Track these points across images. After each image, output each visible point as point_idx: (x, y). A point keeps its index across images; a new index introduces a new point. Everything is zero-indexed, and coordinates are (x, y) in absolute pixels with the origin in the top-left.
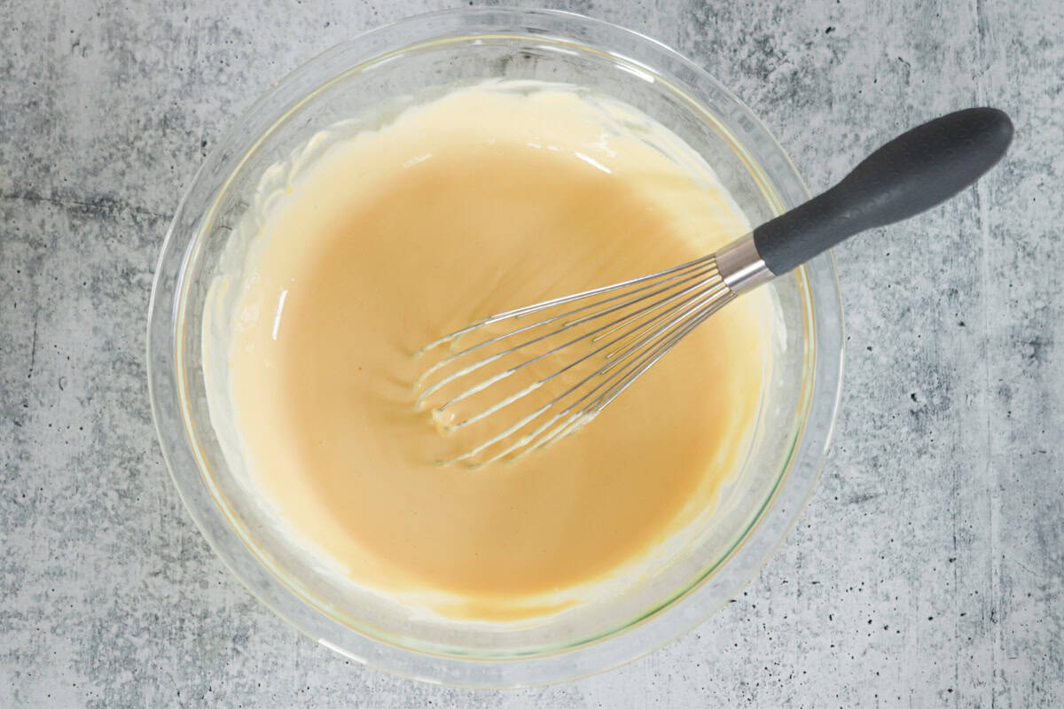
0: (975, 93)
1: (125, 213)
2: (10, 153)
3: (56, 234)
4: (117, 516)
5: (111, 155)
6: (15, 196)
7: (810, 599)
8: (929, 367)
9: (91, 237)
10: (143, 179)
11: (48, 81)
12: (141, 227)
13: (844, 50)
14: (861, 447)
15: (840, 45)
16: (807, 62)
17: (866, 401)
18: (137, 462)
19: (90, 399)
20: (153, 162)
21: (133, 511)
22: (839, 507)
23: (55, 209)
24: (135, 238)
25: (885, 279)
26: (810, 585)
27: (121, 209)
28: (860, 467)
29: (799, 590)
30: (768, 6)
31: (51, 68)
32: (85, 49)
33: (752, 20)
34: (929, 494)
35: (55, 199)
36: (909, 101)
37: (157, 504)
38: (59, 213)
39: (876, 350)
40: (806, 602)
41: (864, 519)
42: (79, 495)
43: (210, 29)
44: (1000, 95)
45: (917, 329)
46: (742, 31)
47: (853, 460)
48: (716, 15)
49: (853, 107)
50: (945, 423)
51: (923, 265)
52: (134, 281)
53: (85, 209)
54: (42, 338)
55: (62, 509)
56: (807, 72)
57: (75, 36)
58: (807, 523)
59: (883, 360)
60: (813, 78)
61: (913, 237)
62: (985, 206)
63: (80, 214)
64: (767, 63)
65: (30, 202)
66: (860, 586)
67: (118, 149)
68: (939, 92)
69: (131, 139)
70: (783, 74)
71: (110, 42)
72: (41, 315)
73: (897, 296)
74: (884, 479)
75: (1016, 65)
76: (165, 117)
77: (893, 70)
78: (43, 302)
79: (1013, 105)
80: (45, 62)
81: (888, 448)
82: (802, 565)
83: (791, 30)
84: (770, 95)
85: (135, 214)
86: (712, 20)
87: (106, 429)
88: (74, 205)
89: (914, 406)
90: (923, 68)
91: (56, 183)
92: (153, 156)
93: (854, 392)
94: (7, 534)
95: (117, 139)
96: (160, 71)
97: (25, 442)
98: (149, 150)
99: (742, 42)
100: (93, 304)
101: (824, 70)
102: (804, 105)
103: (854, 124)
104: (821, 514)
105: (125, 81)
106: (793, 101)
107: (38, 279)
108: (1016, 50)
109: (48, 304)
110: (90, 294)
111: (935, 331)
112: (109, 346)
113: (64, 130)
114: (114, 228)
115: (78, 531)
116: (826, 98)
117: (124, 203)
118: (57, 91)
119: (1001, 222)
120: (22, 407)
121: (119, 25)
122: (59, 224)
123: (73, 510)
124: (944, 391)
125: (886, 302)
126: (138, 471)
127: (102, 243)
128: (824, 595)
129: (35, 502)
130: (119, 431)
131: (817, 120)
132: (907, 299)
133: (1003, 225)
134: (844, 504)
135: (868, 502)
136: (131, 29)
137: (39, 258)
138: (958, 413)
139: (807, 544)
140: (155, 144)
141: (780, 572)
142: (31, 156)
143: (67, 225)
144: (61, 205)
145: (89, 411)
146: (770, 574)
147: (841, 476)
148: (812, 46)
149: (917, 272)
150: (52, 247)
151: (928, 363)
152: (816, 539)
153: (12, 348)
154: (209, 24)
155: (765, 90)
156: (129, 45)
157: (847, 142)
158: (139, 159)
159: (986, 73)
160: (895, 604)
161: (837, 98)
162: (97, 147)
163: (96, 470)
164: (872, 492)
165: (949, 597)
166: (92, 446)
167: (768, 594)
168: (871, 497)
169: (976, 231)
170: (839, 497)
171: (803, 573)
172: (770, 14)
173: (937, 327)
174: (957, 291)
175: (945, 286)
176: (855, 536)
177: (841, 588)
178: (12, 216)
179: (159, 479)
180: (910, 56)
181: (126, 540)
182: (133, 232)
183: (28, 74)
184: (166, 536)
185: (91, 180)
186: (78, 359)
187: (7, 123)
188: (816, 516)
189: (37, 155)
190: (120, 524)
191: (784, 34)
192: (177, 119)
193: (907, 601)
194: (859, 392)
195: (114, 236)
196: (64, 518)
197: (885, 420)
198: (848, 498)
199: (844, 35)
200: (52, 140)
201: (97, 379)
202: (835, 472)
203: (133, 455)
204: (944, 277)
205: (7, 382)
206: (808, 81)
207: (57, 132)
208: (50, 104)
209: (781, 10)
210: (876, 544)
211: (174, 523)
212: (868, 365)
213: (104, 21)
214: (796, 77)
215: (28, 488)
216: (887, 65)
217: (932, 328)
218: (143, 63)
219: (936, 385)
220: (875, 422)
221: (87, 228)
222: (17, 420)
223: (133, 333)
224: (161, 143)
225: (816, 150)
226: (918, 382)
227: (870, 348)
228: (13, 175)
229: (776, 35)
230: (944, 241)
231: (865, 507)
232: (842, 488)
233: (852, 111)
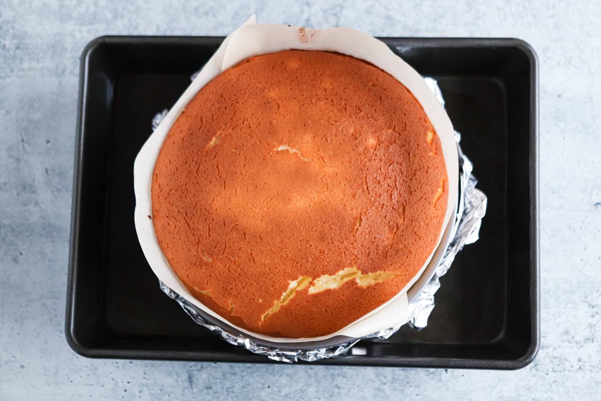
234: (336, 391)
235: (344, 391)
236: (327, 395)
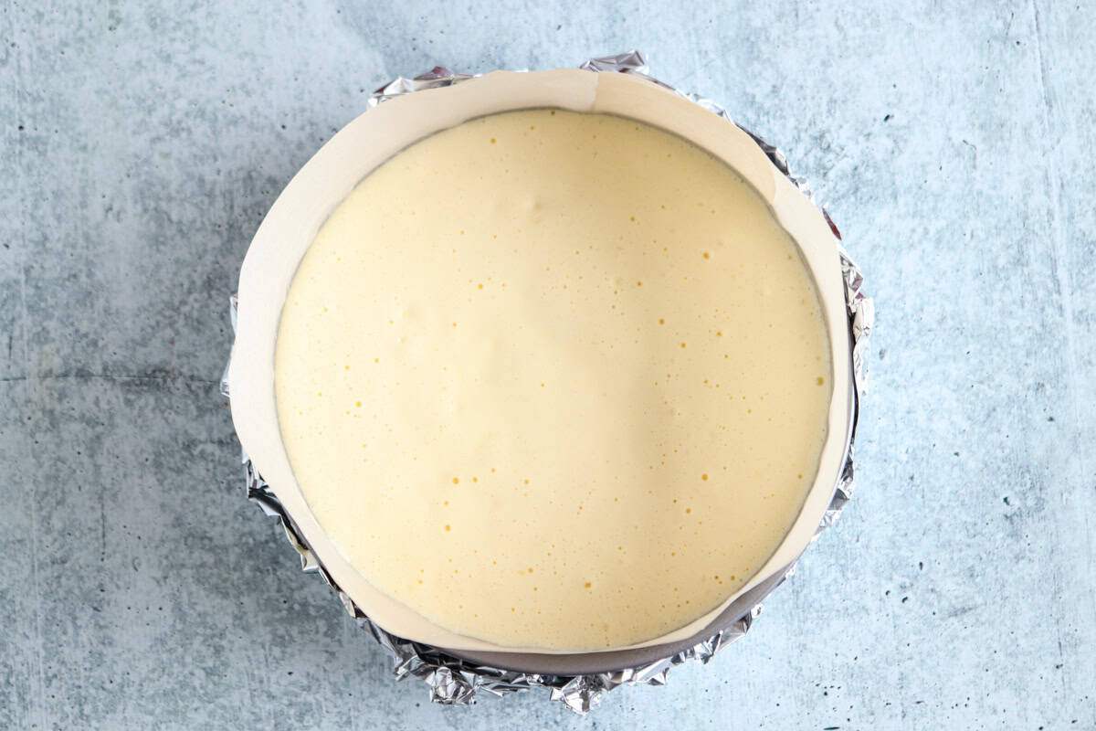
0: (1046, 171)
1: (180, 383)
2: (56, 330)
3: (112, 411)
4: (206, 694)
5: (158, 323)
6: (66, 375)
7: (915, 719)
8: (1020, 467)
9: (148, 412)
10: (194, 345)
11: (85, 251)
12: (197, 396)
13: (905, 137)
14: (955, 559)
15: (901, 133)
16: (867, 155)
17: (957, 510)
18: (221, 638)
19: (165, 578)
20: (201, 327)
21: (223, 688)
22: (938, 622)
23: (108, 385)
24: (192, 407)
25: (967, 379)
26: (914, 705)
27: (174, 380)
28: (957, 578)
29: (903, 712)
30: (821, 98)
31: (87, 237)
32: (119, 213)
33: (805, 115)
34: (1030, 600)
35: (107, 375)
36: (978, 187)
37: (245, 679)
38: (112, 389)
39: (963, 455)
40: (911, 722)
41: (965, 633)
42: (166, 677)
43: (244, 180)
44: (1073, 171)
45: (1005, 429)
46: (796, 128)
47: (949, 573)
48: (768, 113)
49: (919, 199)
50: (1042, 524)
51: (1005, 361)
52: (196, 452)
53: (138, 382)
54: (111, 520)
55: (151, 692)
56: (867, 166)
57: (107, 201)
58: (905, 642)
59: (972, 465)
60: (875, 172)
61: (993, 332)
62: (1066, 291)
63: (134, 388)
64: (825, 160)
65: (82, 380)
66: (966, 701)
67: (165, 317)
68: (1009, 174)
69: (177, 304)
70: (843, 171)
71: (144, 204)
72: (107, 496)
73: (981, 396)
74: (982, 589)
75: (1088, 137)
76: (209, 278)
77: (958, 155)
78: (107, 483)
79: (1088, 180)
80: (80, 232)
81: (984, 556)
82: (904, 685)
83: (847, 122)
84: (831, 195)
85: (189, 382)
86: (764, 119)
87: (185, 607)
88: (128, 379)
89: (1008, 510)
90: (990, 150)
91: (106, 358)
92: (202, 320)
93: (944, 502)
94: (99, 721)
95: (162, 306)
96: (198, 230)
97: (106, 627)
98: (195, 314)
99: (797, 140)
100: (158, 480)
101: (885, 161)
102: (868, 202)
103: (922, 217)
104: (920, 632)
105: (163, 243)
106: (856, 199)
107: (100, 460)
108: (1087, 120)
109: (113, 484)
110: (153, 470)
111: (1024, 429)
112: (178, 522)
113: (107, 301)
114: (170, 399)
115: (170, 713)
116: (890, 191)
117: (176, 373)
118: (96, 261)
119: (1084, 307)
120: (98, 592)
121: (151, 185)
122: (114, 400)
123: (162, 692)
124: (1038, 491)
125: (971, 403)
126: (223, 647)
127: (159, 415)
128: (929, 714)
129: (123, 686)
130: (199, 608)
131: (882, 216)
132: (991, 398)
133: (1086, 310)
134: (942, 619)
135: (967, 614)
136: (164, 188)
137: (98, 437)
138: (1054, 513)
139: (908, 663)
140: (201, 307)
141: (882, 693)
142: (77, 331)
143: (121, 400)
144: (114, 380)
145: (166, 590)
146: (873, 697)
147: (938, 590)
148: (871, 137)
149: (1000, 369)
150: (109, 425)
151: (1018, 464)
152: (917, 658)
153: (82, 532)
154: (242, 175)
155: (825, 189)
156: (163, 205)
157: (916, 237)
158: (186, 324)
159: (1057, 148)
160: (1002, 717)
161: (902, 191)
162: (143, 316)
163: (180, 650)
164: (971, 604)
165: (1059, 705)
166: (174, 626)
167: (871, 719)
168: (970, 609)
169: (1058, 318)
170: (936, 611)
171: (906, 693)
172: (824, 108)
173: (1025, 425)
174: (1043, 385)
175: (1031, 381)
176: (956, 651)
177: (947, 705)
178: (66, 396)
179: (244, 653)
180: (975, 138)
181: (217, 718)
182: (190, 402)
183: (64, 246)
184: (257, 710)
185: (141, 351)
186: (149, 538)
187: (49, 298)
188: (915, 634)
189: (83, 330)
190: (209, 702)
191: (841, 127)
192: (220, 278)
193: (1016, 713)
194: (949, 501)
195: (171, 408)
196: (154, 701)
197: (978, 528)
198: (946, 613)
199: (904, 122)
200: (96, 313)
201: (171, 558)
202: (930, 587)
203: (215, 632)
204: (1029, 371)
205: (81, 568)
206: (869, 175)
207: (100, 303)
208: (90, 275)
209: (836, 101)
210: (979, 657)
211: (264, 697)
212: (956, 470)
213: (135, 181)
214: (856, 172)
215: (115, 673)
216: (952, 150)
217: (1020, 427)
218: (180, 222)
219: (1028, 486)
220: (968, 531)
221: (142, 402)
222: (95, 605)
223: (201, 507)
224: (207, 306)
225: (885, 249)
226: (1010, 484)
227: (957, 454)
228: (62, 353)
229: (833, 129)
230: (1026, 332)
231: (965, 620)
232: (939, 602)
233: (919, 203)
234: (950, 322)
235: (949, 308)
236: (961, 339)
